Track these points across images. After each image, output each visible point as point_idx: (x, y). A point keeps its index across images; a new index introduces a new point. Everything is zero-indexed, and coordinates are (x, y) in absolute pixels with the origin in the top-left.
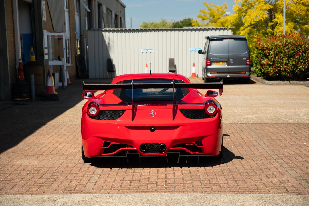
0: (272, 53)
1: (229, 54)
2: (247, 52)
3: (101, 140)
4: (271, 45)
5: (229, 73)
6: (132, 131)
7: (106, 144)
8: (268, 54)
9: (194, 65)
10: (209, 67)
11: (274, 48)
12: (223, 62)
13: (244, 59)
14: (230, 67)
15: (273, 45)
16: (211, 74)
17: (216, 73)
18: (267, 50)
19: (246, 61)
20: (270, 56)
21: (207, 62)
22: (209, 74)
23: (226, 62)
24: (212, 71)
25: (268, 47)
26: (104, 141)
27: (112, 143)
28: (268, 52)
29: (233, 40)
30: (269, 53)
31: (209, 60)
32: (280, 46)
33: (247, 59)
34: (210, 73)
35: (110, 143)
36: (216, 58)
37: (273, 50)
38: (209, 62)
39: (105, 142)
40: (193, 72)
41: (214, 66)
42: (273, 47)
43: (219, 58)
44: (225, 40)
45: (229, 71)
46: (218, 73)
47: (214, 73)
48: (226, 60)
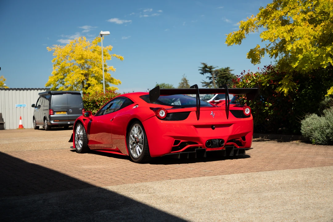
0: (102, 104)
1: (68, 105)
2: (82, 104)
3: (173, 138)
4: (101, 98)
5: (69, 120)
6: (199, 130)
7: (176, 142)
8: (98, 105)
9: (21, 119)
10: (52, 116)
11: (104, 100)
12: (63, 111)
13: (80, 109)
14: (69, 115)
16: (54, 122)
17: (58, 121)
19: (82, 111)
21: (50, 112)
22: (52, 122)
23: (67, 111)
24: (55, 119)
25: (99, 100)
27: (182, 141)
28: (99, 103)
30: (100, 105)
31: (52, 110)
32: (107, 99)
33: (82, 109)
34: (53, 121)
35: (180, 141)
36: (58, 109)
38: (52, 112)
39: (175, 140)
40: (21, 124)
41: (57, 115)
43: (60, 109)
44: (64, 94)
45: (69, 119)
46: (60, 120)
47: (56, 121)
48: (66, 110)
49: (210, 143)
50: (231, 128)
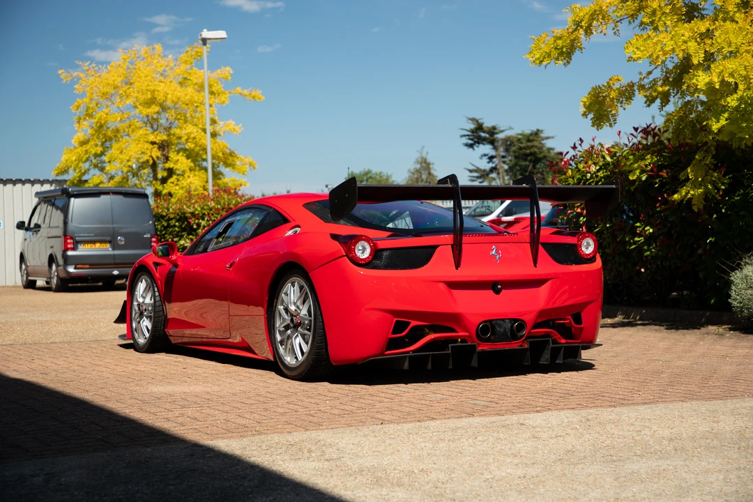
0: (203, 223)
1: (114, 226)
2: (151, 222)
3: (390, 316)
4: (202, 208)
5: (116, 266)
7: (399, 327)
8: (195, 227)
10: (70, 253)
11: (208, 214)
12: (101, 242)
13: (145, 236)
14: (116, 252)
15: (205, 207)
16: (75, 268)
17: (88, 266)
18: (193, 219)
19: (151, 242)
20: (200, 230)
21: (66, 243)
22: (71, 269)
23: (110, 242)
24: (78, 262)
25: (196, 213)
26: (396, 319)
27: (414, 323)
28: (197, 221)
29: (120, 197)
30: (199, 225)
31: (71, 238)
32: (217, 209)
33: (152, 237)
34: (74, 266)
35: (409, 323)
36: (86, 235)
37: (206, 219)
38: (70, 243)
39: (397, 321)
41: (83, 250)
42: (206, 213)
43: (93, 235)
44: (103, 197)
45: (117, 261)
46: (92, 266)
47: (82, 266)
48: (108, 238)
49: (488, 328)
50: (544, 290)
